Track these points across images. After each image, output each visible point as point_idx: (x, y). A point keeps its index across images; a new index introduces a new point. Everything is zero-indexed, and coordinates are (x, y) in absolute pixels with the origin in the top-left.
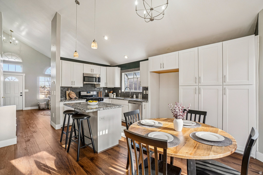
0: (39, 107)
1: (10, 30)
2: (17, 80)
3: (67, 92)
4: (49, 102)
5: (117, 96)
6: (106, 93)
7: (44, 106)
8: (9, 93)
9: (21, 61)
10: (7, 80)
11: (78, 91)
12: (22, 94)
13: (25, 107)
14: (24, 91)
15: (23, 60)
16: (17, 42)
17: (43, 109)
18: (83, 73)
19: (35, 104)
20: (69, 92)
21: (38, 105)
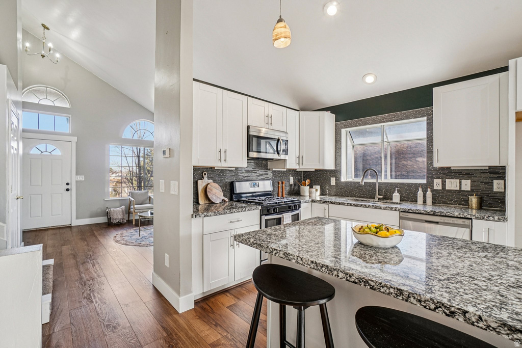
0: (109, 219)
1: (42, 24)
2: (58, 152)
3: (200, 182)
4: (132, 207)
5: (323, 193)
6: (292, 185)
7: (120, 217)
8: (41, 184)
9: (67, 105)
10: (34, 151)
11: (229, 180)
12: (69, 187)
13: (77, 218)
14: (75, 178)
15: (71, 103)
16: (58, 55)
17: (119, 225)
18: (248, 127)
19: (99, 210)
20: (204, 184)
21: (107, 214)
